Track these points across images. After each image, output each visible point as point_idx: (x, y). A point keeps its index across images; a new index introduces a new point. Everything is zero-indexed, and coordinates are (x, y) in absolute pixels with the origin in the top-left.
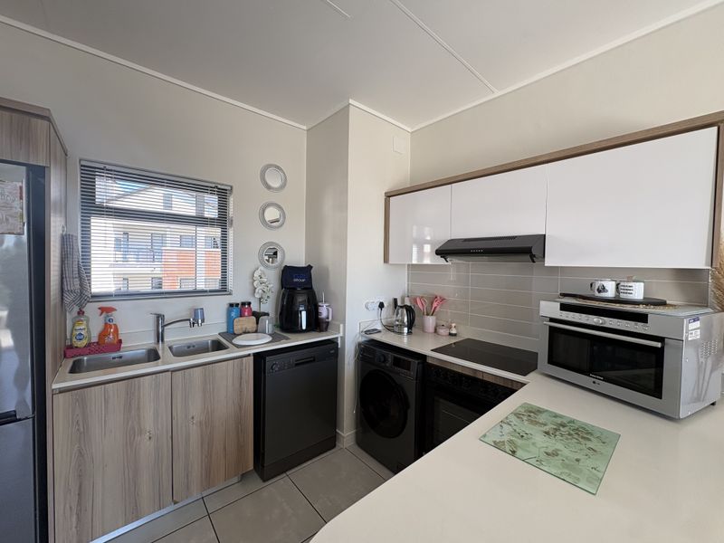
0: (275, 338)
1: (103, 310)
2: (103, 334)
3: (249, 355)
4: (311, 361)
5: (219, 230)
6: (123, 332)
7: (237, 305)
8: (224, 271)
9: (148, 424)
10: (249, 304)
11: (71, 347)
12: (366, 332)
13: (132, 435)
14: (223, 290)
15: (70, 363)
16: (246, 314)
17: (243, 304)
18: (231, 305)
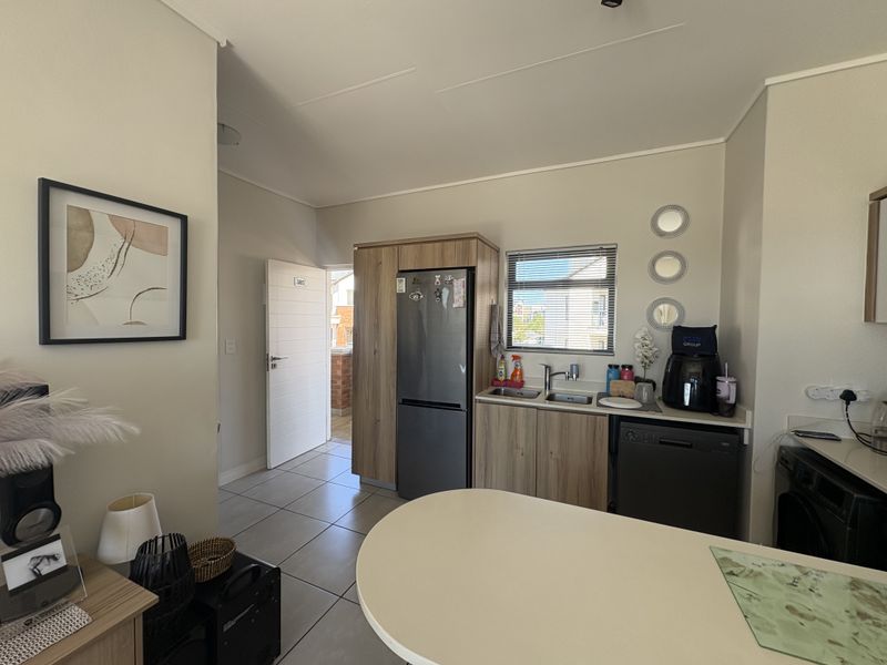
0: (645, 407)
1: (515, 358)
2: (514, 375)
3: (604, 415)
4: (687, 446)
5: (607, 290)
6: (526, 375)
7: (617, 367)
8: (611, 332)
9: (522, 444)
10: (630, 367)
11: (497, 380)
12: (797, 433)
13: (512, 445)
14: (610, 351)
15: (492, 389)
16: (625, 377)
17: (624, 367)
18: (610, 366)
